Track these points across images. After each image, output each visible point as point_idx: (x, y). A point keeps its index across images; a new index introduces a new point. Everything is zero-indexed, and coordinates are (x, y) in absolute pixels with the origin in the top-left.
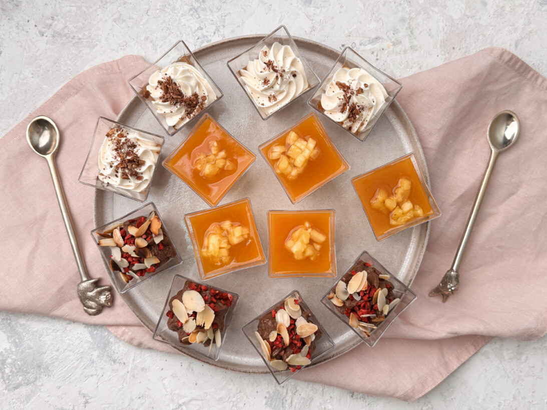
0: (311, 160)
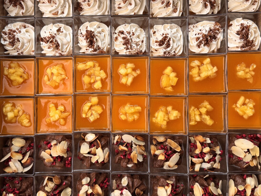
0: (210, 77)
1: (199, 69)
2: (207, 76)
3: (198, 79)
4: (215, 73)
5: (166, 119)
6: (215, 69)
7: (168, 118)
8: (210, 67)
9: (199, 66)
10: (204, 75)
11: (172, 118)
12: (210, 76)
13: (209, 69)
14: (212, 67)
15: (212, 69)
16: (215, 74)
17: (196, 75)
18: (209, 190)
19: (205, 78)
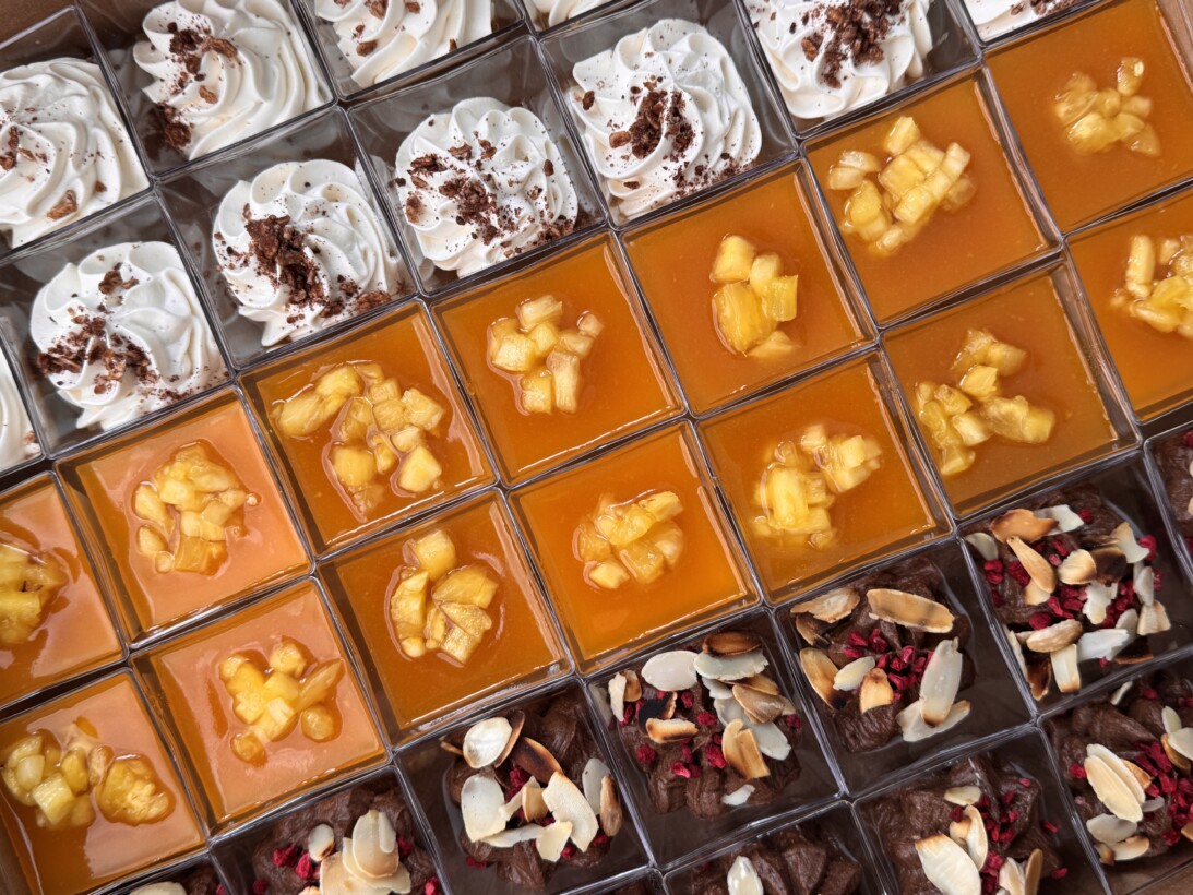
1: (882, 190)
2: (933, 205)
3: (891, 238)
4: (961, 176)
5: (820, 497)
6: (956, 158)
7: (829, 491)
8: (927, 158)
9: (872, 177)
10: (913, 207)
11: (846, 480)
12: (946, 199)
13: (929, 167)
14: (937, 155)
15: (941, 166)
16: (965, 184)
17: (879, 225)
18: (1171, 756)
19: (927, 219)
